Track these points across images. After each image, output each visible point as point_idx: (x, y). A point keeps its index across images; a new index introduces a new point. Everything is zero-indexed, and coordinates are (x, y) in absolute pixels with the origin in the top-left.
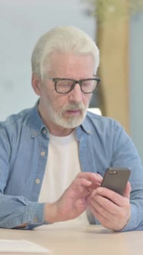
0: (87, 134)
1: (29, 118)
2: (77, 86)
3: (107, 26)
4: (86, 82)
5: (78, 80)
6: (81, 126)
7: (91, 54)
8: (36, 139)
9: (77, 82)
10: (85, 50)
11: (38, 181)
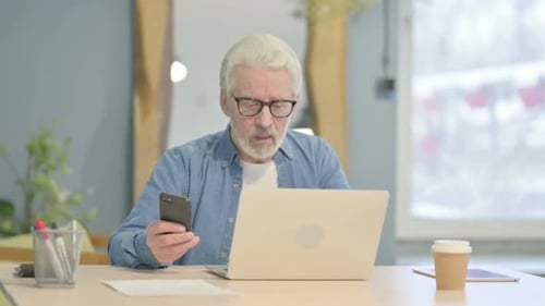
0: (289, 159)
1: (218, 144)
2: (266, 109)
3: (321, 31)
4: (278, 104)
5: (267, 100)
6: (280, 150)
7: (285, 69)
8: (227, 170)
9: (266, 104)
10: (277, 64)
11: (231, 220)
